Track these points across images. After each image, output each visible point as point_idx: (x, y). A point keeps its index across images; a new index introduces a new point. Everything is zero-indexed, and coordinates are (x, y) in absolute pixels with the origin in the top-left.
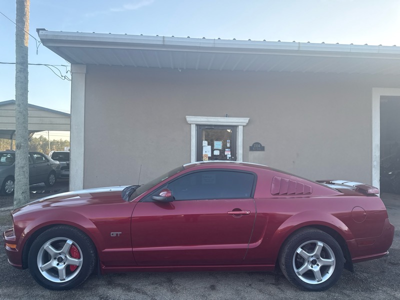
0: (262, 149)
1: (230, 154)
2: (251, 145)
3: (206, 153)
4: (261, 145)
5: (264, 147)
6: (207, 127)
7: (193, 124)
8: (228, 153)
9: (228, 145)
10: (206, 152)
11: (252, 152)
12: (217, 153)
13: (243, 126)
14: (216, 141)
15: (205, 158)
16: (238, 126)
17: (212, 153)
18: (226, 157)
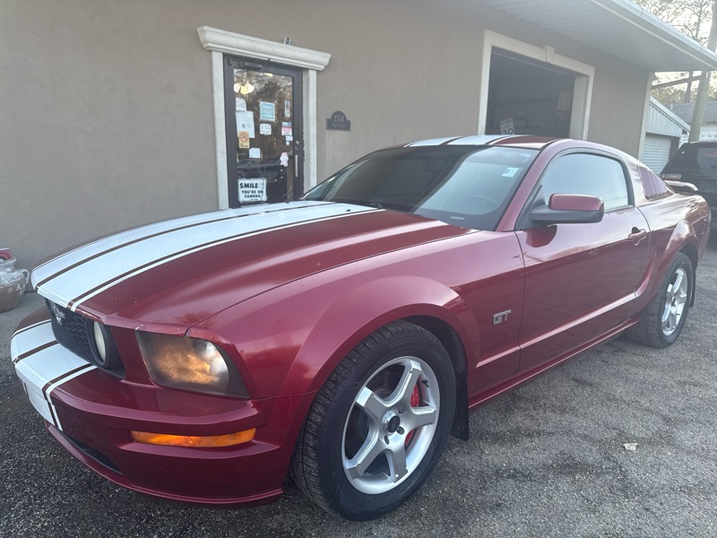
0: (346, 126)
1: (291, 133)
2: (329, 118)
3: (245, 130)
4: (345, 118)
5: (349, 122)
6: (247, 64)
7: (217, 50)
8: (287, 132)
9: (287, 114)
10: (244, 126)
11: (330, 132)
12: (266, 130)
13: (318, 71)
14: (264, 100)
15: (244, 140)
16: (307, 70)
17: (257, 129)
18: (285, 141)
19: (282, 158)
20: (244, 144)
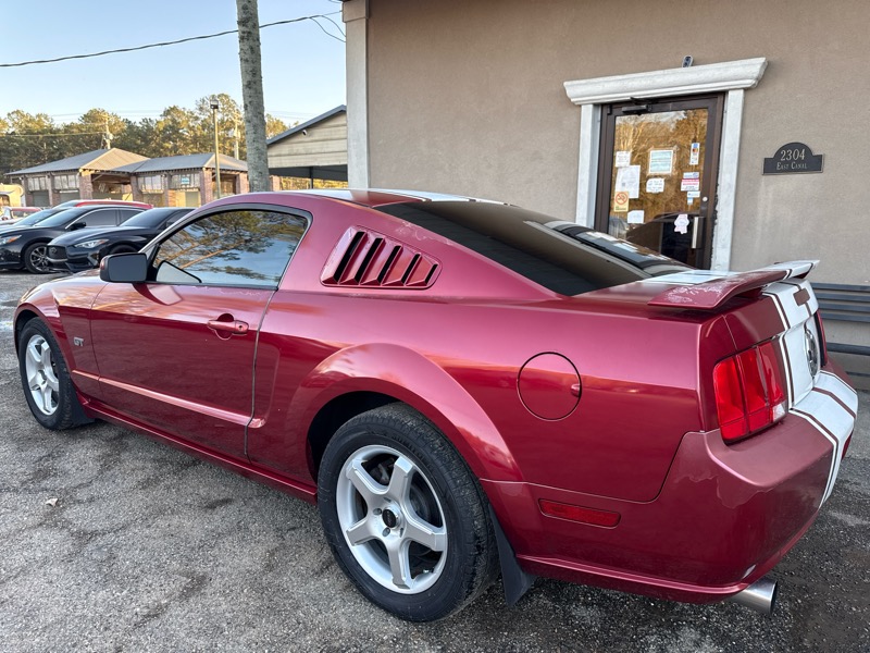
0: (813, 163)
1: (697, 187)
2: (771, 155)
3: (625, 190)
4: (808, 151)
5: (820, 157)
6: (625, 109)
7: (586, 103)
8: (691, 186)
9: (694, 159)
10: (624, 184)
12: (655, 186)
13: (745, 89)
14: (656, 147)
15: (621, 201)
16: (724, 93)
17: (642, 186)
18: (685, 199)
19: (677, 223)
20: (621, 207)
